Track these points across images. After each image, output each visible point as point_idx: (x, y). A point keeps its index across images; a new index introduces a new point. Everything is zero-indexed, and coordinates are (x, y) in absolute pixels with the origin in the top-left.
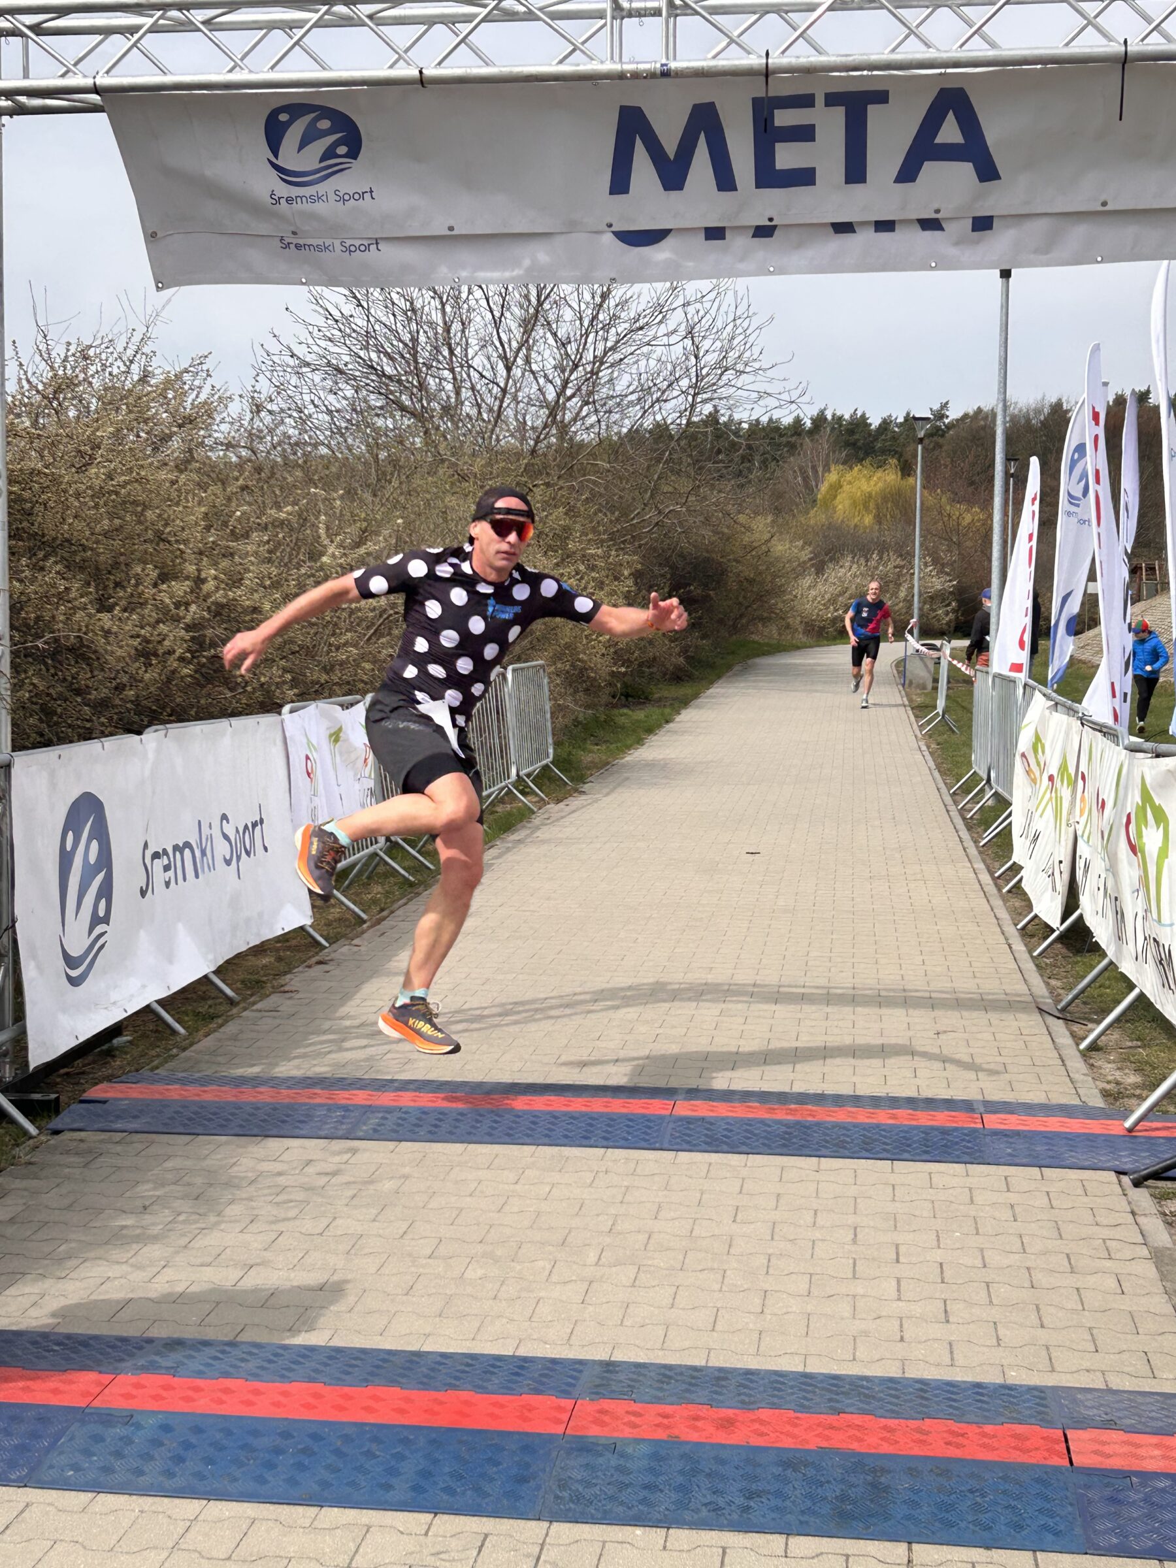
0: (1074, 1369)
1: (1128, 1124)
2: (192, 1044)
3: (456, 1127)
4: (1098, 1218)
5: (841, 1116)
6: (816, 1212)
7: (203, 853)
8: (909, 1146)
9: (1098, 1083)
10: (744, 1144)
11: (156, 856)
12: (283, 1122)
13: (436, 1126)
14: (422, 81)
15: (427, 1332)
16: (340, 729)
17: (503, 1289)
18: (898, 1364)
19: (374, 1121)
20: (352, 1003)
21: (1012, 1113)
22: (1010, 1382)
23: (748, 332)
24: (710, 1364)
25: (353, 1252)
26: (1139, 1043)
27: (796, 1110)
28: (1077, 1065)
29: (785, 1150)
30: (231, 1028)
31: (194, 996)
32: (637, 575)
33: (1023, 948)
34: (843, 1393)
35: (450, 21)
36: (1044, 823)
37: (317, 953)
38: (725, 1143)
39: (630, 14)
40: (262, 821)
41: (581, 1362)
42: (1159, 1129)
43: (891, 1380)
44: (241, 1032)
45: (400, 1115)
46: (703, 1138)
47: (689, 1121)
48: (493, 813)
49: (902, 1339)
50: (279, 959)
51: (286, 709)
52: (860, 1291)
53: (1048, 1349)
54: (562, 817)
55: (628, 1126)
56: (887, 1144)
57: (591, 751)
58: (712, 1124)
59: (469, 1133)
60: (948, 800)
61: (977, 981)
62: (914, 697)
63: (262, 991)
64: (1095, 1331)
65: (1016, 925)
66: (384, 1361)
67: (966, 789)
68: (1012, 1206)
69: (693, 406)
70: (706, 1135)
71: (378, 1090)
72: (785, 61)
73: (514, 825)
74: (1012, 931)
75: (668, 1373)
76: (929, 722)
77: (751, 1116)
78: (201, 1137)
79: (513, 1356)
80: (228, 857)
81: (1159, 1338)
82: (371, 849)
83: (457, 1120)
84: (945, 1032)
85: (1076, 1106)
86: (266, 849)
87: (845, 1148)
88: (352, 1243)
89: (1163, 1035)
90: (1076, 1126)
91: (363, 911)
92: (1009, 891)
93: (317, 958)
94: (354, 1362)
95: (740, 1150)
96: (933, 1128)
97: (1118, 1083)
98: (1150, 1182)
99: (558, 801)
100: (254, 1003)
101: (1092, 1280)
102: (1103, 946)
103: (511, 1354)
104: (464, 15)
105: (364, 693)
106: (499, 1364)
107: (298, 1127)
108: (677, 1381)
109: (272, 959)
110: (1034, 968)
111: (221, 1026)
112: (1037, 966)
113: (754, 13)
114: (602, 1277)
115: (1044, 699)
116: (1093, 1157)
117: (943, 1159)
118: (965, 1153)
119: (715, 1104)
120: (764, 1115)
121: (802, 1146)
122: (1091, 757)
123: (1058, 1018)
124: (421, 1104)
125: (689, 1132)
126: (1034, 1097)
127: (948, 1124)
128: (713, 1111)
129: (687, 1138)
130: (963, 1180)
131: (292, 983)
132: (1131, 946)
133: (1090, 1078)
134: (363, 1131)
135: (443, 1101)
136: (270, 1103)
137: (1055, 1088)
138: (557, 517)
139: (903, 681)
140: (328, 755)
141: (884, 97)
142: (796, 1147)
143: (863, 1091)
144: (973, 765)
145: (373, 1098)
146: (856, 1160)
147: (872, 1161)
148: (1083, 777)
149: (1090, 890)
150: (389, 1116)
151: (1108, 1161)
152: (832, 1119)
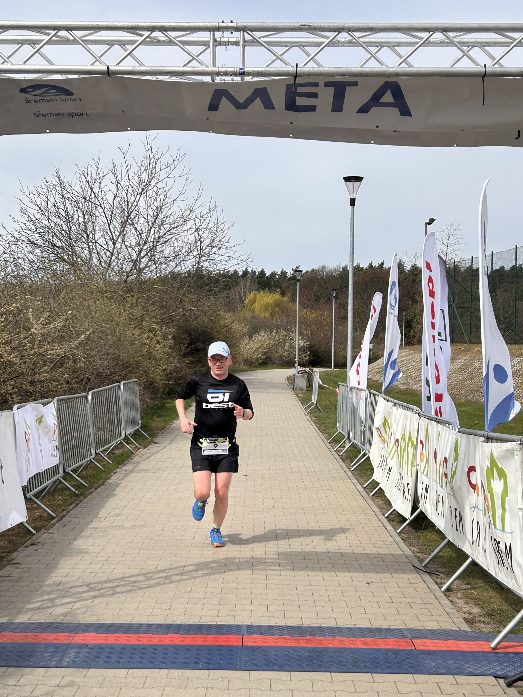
1: (493, 645)
3: (121, 658)
5: (335, 643)
8: (378, 663)
9: (460, 613)
10: (288, 665)
12: (19, 656)
13: (108, 657)
14: (108, 73)
16: (42, 416)
19: (72, 653)
21: (426, 638)
23: (223, 230)
26: (469, 586)
27: (310, 640)
28: (445, 601)
29: (310, 668)
32: (174, 338)
33: (392, 529)
35: (122, 44)
36: (393, 463)
37: (30, 538)
38: (276, 664)
39: (220, 44)
40: (2, 467)
42: (512, 647)
45: (87, 650)
46: (263, 661)
47: (253, 649)
48: (113, 454)
50: (10, 542)
51: (15, 407)
54: (149, 457)
55: (219, 654)
56: (367, 663)
57: (156, 421)
58: (267, 652)
59: (129, 662)
60: (328, 445)
61: (376, 549)
62: (299, 395)
63: (2, 563)
65: (384, 515)
69: (199, 263)
70: (265, 659)
71: (71, 632)
72: (307, 69)
73: (123, 461)
74: (382, 518)
76: (309, 407)
77: (287, 645)
82: (56, 478)
83: (120, 653)
84: (371, 582)
85: (457, 631)
86: (4, 482)
87: (343, 665)
89: (480, 581)
91: (54, 512)
92: (373, 495)
93: (30, 541)
95: (285, 669)
96: (388, 650)
97: (470, 614)
99: (145, 448)
102: (444, 532)
104: (130, 41)
105: (53, 397)
107: (27, 660)
110: (402, 541)
112: (402, 539)
113: (286, 46)
115: (385, 401)
116: (479, 667)
117: (400, 672)
118: (410, 667)
119: (265, 637)
120: (293, 644)
121: (319, 665)
122: (427, 433)
123: (425, 572)
124: (100, 642)
125: (254, 657)
126: (432, 625)
127: (396, 647)
128: (266, 642)
129: (254, 662)
130: (415, 686)
131: (18, 557)
132: (469, 536)
133: (455, 611)
134: (66, 662)
135: (112, 639)
136: (11, 643)
137: (440, 618)
138: (138, 311)
139: (292, 387)
140: (35, 432)
141: (355, 84)
142: (316, 665)
143: (342, 624)
144: (339, 429)
145: (71, 638)
146: (351, 674)
147: (361, 674)
148: (422, 442)
149: (430, 501)
150: (80, 651)
151: (488, 669)
152: (332, 646)
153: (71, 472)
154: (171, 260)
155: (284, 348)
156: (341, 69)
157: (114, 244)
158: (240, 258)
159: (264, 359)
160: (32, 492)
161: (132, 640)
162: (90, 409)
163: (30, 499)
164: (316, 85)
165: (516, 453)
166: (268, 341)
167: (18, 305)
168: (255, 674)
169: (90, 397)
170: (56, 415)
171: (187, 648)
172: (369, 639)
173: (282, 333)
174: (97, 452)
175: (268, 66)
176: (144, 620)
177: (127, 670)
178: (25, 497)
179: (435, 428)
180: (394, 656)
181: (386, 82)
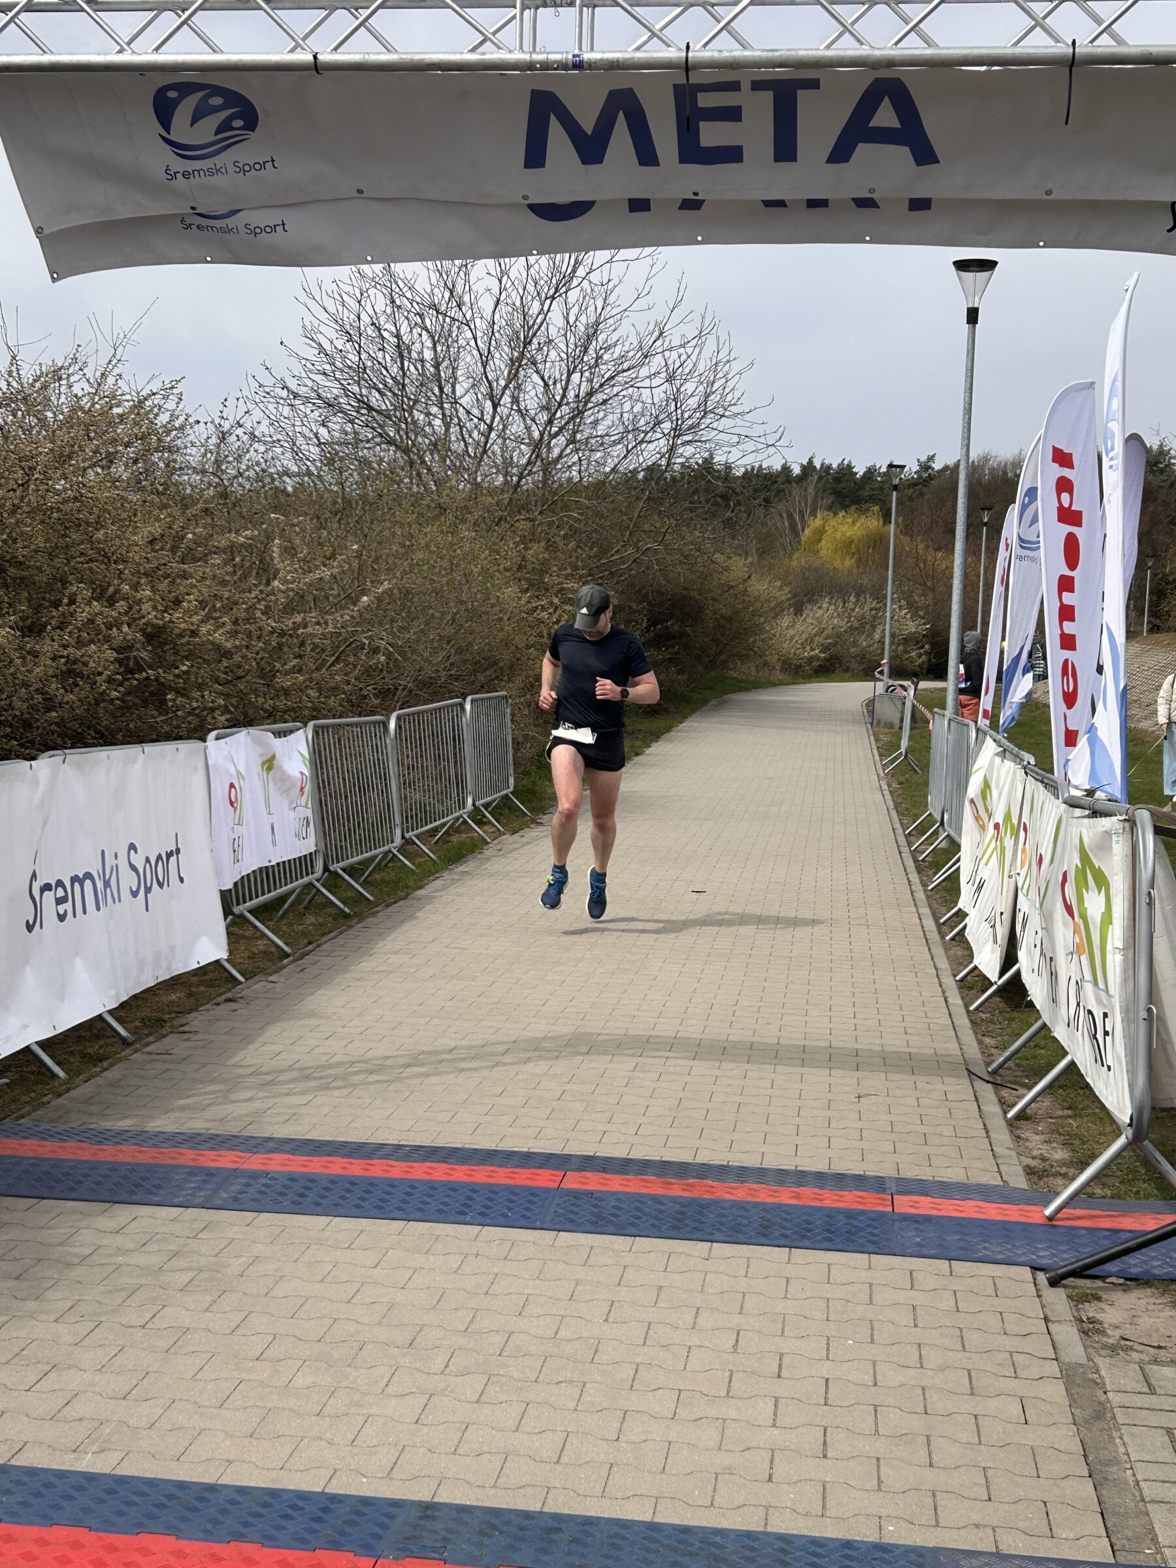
0: (962, 1524)
1: (1048, 1212)
2: (68, 1090)
3: (324, 1197)
4: (1008, 1327)
5: (739, 1193)
6: (698, 1309)
7: (107, 884)
8: (810, 1231)
9: (1022, 1158)
10: (633, 1225)
11: (47, 887)
12: (138, 1186)
13: (302, 1195)
14: (316, 67)
15: (232, 1457)
16: (273, 757)
17: (330, 1402)
18: (761, 1512)
19: (236, 1187)
20: (252, 1047)
21: (926, 1194)
22: (887, 1540)
23: (730, 376)
24: (546, 1510)
25: (172, 1351)
26: (1070, 1112)
27: (693, 1185)
28: (1002, 1136)
29: (675, 1233)
30: (114, 1073)
31: (88, 1034)
33: (960, 1002)
34: (690, 1553)
36: (989, 872)
37: (229, 990)
38: (611, 1222)
40: (178, 851)
41: (396, 1504)
42: (1084, 1218)
43: (750, 1535)
44: (125, 1076)
45: (264, 1181)
46: (589, 1217)
47: (576, 1195)
48: (448, 842)
49: (770, 1480)
50: (190, 995)
51: (213, 734)
52: (733, 1414)
53: (934, 1495)
54: (515, 849)
55: (510, 1201)
56: (785, 1228)
58: (601, 1200)
59: (336, 1205)
60: (902, 840)
61: (907, 1037)
62: (881, 736)
63: (160, 1031)
64: (990, 1473)
65: (955, 976)
66: (171, 1497)
67: (921, 830)
68: (914, 1308)
69: (672, 449)
70: (592, 1214)
71: (248, 1151)
73: (464, 856)
74: (950, 983)
75: (494, 1520)
76: (892, 761)
77: (645, 1191)
78: (46, 1201)
79: (323, 1493)
80: (134, 889)
81: (1063, 1483)
82: (306, 880)
83: (327, 1189)
84: (867, 1095)
85: (996, 1186)
86: (182, 880)
87: (740, 1231)
88: (174, 1339)
90: (993, 1212)
91: (287, 944)
92: (953, 939)
93: (229, 995)
94: (134, 1498)
95: (626, 1232)
96: (838, 1211)
97: (1044, 1159)
98: (1070, 1281)
99: (514, 832)
100: (148, 1045)
101: (993, 1405)
102: (1038, 1007)
103: (319, 1490)
105: (306, 721)
106: (300, 1504)
107: (152, 1193)
108: (501, 1532)
109: (182, 994)
110: (969, 1025)
111: (105, 1070)
112: (972, 1021)
114: (445, 1389)
115: (994, 745)
116: (1007, 1249)
117: (845, 1248)
118: (870, 1241)
119: (607, 1176)
120: (658, 1191)
121: (695, 1228)
122: (1032, 808)
123: (988, 1082)
124: (292, 1169)
125: (574, 1209)
126: (952, 1174)
127: (855, 1207)
128: (605, 1185)
129: (571, 1216)
130: (865, 1273)
131: (195, 1022)
132: (1064, 1011)
133: (1014, 1153)
134: (221, 1199)
135: (316, 1166)
136: (129, 1164)
137: (976, 1164)
138: (536, 551)
139: (871, 719)
140: (258, 784)
141: (814, 84)
142: (688, 1229)
143: (771, 1163)
144: (928, 807)
145: (241, 1160)
146: (751, 1247)
147: (769, 1248)
148: (1025, 830)
149: (1027, 945)
150: (252, 1182)
151: (1024, 1254)
152: (731, 1197)
153: (340, 872)
154: (615, 443)
155: (870, 636)
156: (777, 54)
157: (495, 406)
158: (762, 440)
159: (825, 659)
160: (248, 904)
161: (356, 1168)
162: (392, 748)
163: (242, 916)
164: (734, 86)
165: (1114, 838)
166: (836, 621)
167: (256, 533)
168: (563, 1235)
169: (392, 725)
170: (306, 755)
171: (453, 1188)
172: (808, 1191)
173: (869, 602)
174: (407, 835)
175: (638, 49)
176: (392, 1138)
177: (330, 1218)
178: (227, 911)
180: (845, 1221)
181: (876, 79)
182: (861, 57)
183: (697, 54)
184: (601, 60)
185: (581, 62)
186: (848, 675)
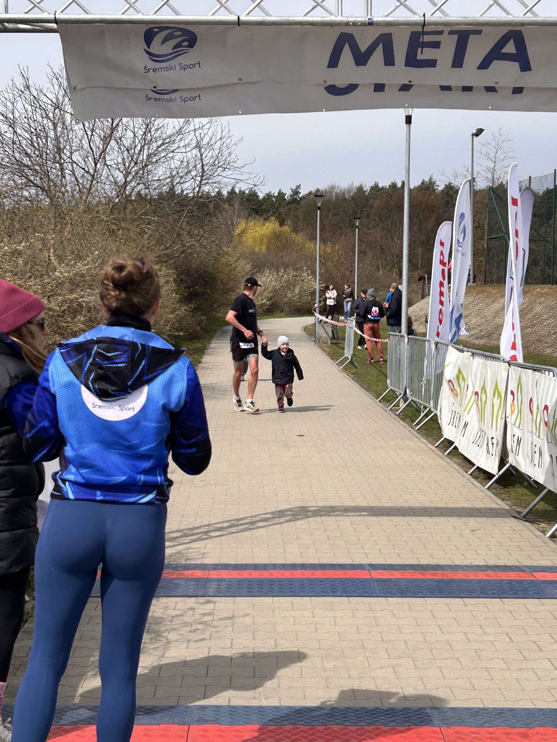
3: (261, 588)
5: (460, 575)
6: (480, 626)
8: (504, 590)
10: (419, 592)
13: (250, 588)
14: (239, 23)
17: (350, 673)
19: (213, 585)
21: (545, 572)
27: (435, 574)
29: (442, 595)
32: (175, 280)
33: (480, 484)
45: (227, 583)
47: (383, 581)
52: (534, 666)
55: (353, 585)
58: (396, 582)
59: (271, 591)
60: (380, 404)
62: (325, 348)
65: (467, 472)
70: (397, 589)
71: (204, 570)
72: (434, 19)
74: (465, 475)
76: (342, 363)
77: (414, 577)
83: (260, 585)
84: (476, 530)
87: (471, 592)
92: (448, 454)
96: (512, 581)
102: (542, 482)
107: (173, 591)
110: (494, 495)
114: (397, 664)
117: (526, 597)
118: (535, 593)
119: (390, 572)
120: (420, 577)
121: (450, 592)
122: (520, 384)
123: (526, 521)
124: (236, 577)
125: (386, 587)
126: (546, 563)
127: (517, 578)
128: (393, 575)
129: (387, 591)
130: (542, 607)
134: (210, 592)
135: (245, 574)
137: (552, 558)
139: (314, 340)
141: (479, 32)
142: (446, 593)
144: (389, 386)
145: (206, 574)
148: (512, 393)
149: (523, 454)
150: (220, 583)
152: (458, 578)
155: (293, 291)
159: (270, 306)
161: (266, 575)
164: (441, 33)
166: (274, 283)
168: (391, 599)
171: (321, 581)
172: (490, 573)
173: (292, 273)
176: (265, 561)
177: (271, 598)
179: (531, 377)
180: (517, 586)
181: (510, 30)
182: (508, 21)
183: (428, 18)
184: (383, 21)
185: (373, 22)
186: (283, 314)
